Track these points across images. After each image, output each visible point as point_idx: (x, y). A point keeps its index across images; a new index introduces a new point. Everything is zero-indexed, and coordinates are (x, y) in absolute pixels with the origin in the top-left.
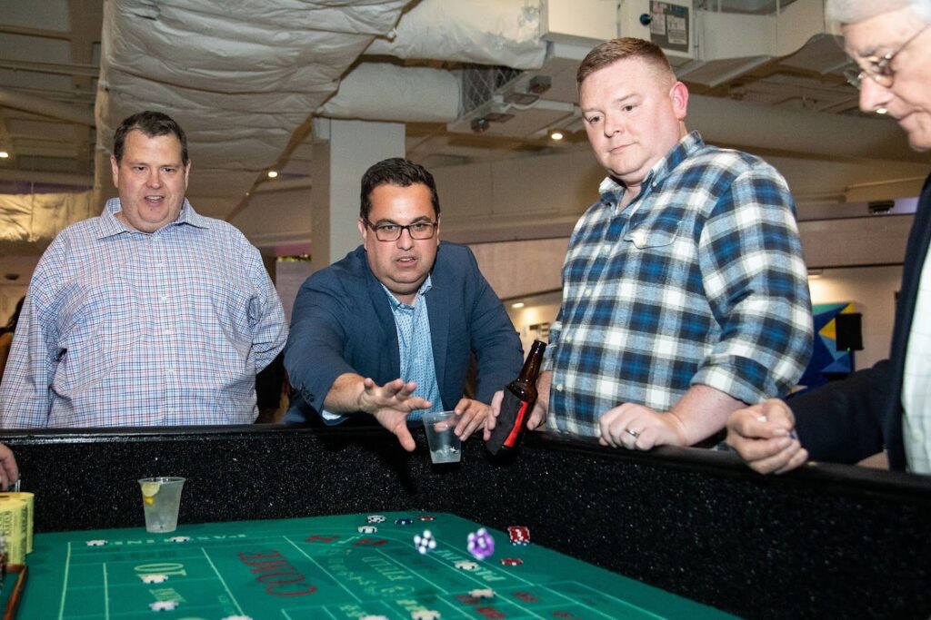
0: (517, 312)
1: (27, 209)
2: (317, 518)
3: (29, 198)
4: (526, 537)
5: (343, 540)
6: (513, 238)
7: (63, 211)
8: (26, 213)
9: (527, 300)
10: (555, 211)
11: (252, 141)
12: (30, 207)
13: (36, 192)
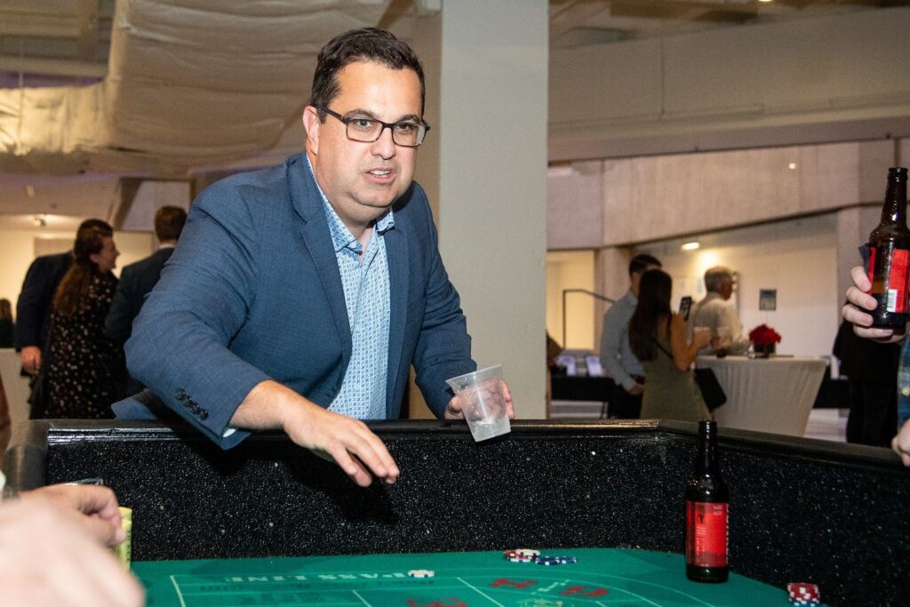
0: (688, 257)
1: (13, 108)
2: (490, 552)
3: (16, 93)
4: (814, 595)
5: (545, 587)
6: (692, 148)
7: (61, 112)
8: (12, 115)
9: (702, 238)
10: (757, 108)
11: (334, 14)
12: (17, 107)
13: (25, 85)
